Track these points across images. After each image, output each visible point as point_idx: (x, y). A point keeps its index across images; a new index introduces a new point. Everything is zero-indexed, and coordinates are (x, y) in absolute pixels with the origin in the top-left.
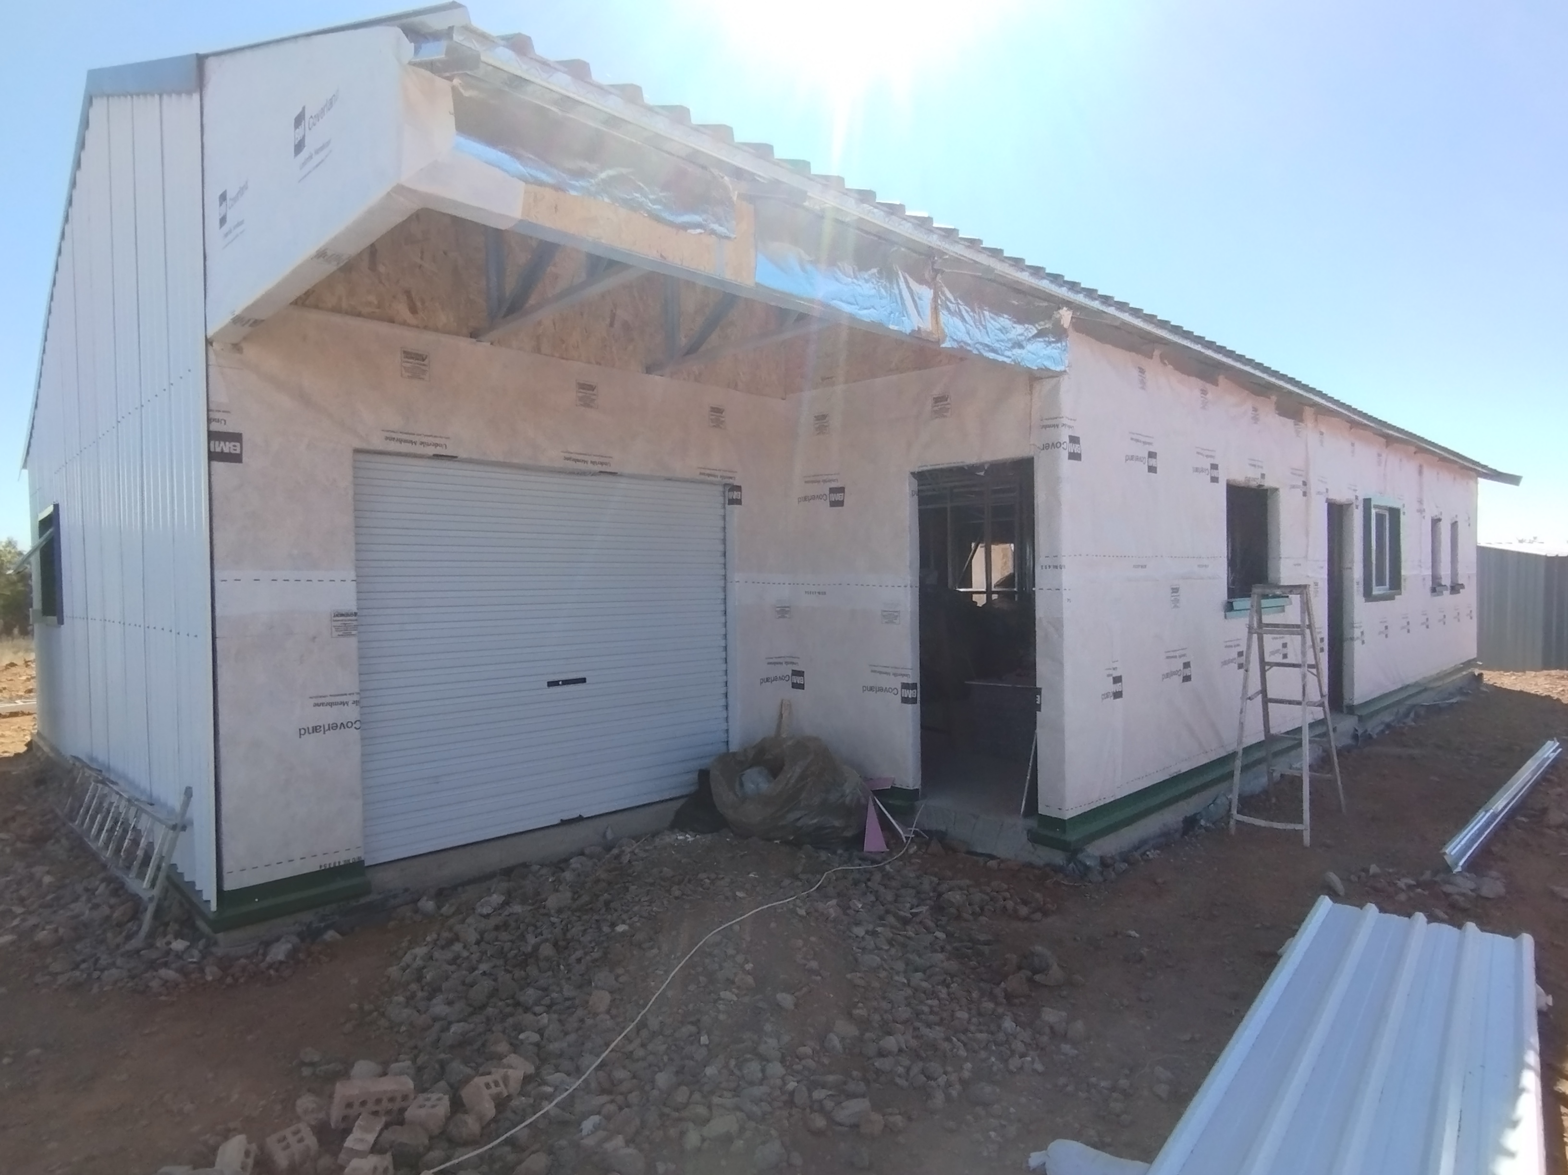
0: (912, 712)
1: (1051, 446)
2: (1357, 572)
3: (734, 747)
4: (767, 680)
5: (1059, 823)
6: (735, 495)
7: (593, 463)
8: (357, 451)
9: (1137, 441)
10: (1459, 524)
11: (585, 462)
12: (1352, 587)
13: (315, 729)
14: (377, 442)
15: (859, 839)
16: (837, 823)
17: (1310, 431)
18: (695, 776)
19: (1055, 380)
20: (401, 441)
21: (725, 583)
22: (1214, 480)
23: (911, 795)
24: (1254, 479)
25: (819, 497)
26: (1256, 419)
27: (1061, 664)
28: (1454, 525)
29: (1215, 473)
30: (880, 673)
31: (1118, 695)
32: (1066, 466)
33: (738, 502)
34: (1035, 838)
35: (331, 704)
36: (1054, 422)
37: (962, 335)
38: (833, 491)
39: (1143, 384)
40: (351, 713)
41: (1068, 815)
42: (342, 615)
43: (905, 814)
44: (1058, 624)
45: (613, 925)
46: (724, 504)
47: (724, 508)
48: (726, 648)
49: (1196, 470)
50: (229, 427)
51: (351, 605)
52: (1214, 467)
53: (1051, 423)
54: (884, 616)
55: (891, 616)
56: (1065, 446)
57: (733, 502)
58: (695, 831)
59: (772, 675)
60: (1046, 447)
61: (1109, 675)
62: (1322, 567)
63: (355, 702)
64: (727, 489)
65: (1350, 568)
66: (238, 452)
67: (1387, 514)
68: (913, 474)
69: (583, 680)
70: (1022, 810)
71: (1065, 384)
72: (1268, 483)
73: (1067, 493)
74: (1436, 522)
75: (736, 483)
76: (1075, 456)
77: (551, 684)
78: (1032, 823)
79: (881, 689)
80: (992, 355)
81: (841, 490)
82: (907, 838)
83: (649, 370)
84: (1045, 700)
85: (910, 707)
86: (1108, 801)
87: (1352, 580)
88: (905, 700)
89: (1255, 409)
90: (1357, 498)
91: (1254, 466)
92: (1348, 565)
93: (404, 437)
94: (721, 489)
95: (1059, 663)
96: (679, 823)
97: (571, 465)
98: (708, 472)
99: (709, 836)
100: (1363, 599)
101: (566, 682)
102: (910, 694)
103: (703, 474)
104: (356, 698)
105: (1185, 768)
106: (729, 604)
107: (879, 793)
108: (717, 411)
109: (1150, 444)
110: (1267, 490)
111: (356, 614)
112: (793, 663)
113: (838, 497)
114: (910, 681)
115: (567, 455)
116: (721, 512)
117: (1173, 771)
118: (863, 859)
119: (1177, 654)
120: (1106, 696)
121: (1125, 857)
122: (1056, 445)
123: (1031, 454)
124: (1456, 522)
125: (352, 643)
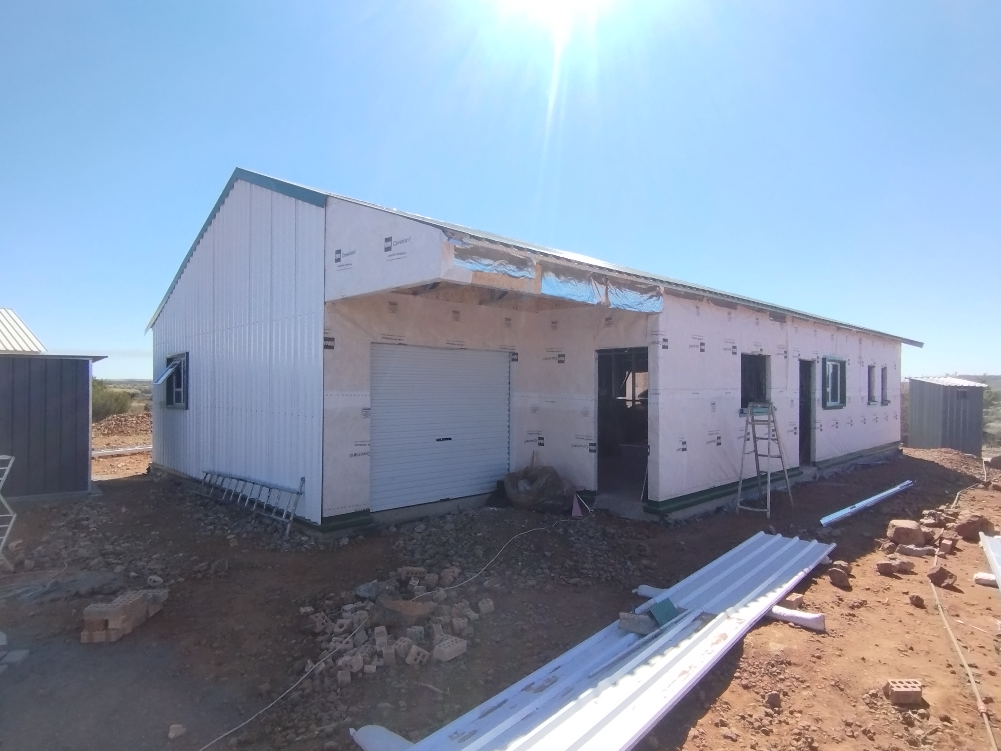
0: (594, 456)
1: (655, 343)
2: (818, 394)
3: (512, 470)
4: (527, 441)
5: (657, 503)
6: (515, 357)
7: (458, 345)
8: (372, 343)
9: (695, 338)
10: (888, 368)
11: (454, 344)
12: (815, 402)
13: (355, 455)
14: (379, 340)
15: (570, 511)
16: (560, 503)
17: (789, 326)
18: (495, 484)
19: (656, 315)
20: (387, 338)
21: (510, 397)
22: (734, 353)
23: (593, 493)
24: (756, 352)
25: (553, 358)
26: (757, 324)
27: (658, 436)
28: (884, 370)
29: (735, 350)
30: (580, 438)
31: (684, 450)
32: (661, 352)
33: (516, 360)
34: (646, 510)
35: (361, 445)
36: (656, 333)
37: (616, 303)
38: (559, 356)
39: (698, 314)
40: (367, 449)
41: (661, 500)
42: (365, 409)
43: (590, 502)
44: (657, 418)
45: (476, 534)
46: (510, 361)
47: (510, 362)
48: (509, 426)
49: (725, 349)
50: (330, 336)
51: (368, 406)
52: (734, 347)
53: (655, 333)
54: (582, 413)
55: (585, 413)
56: (660, 343)
57: (513, 360)
58: (497, 507)
59: (530, 439)
60: (653, 343)
61: (680, 441)
62: (796, 393)
63: (369, 445)
64: (511, 354)
65: (815, 393)
66: (333, 345)
67: (839, 364)
68: (596, 351)
69: (450, 439)
70: (641, 499)
71: (661, 317)
72: (764, 353)
73: (661, 363)
74: (870, 369)
75: (516, 352)
76: (665, 347)
77: (438, 440)
78: (645, 504)
79: (580, 446)
80: (629, 309)
81: (564, 356)
82: (591, 512)
83: (481, 303)
84: (651, 450)
85: (593, 454)
86: (679, 496)
87: (815, 399)
88: (591, 451)
89: (757, 319)
90: (818, 357)
91: (756, 345)
92: (812, 391)
93: (389, 337)
94: (508, 354)
95: (657, 434)
96: (489, 503)
97: (449, 346)
98: (504, 347)
99: (504, 509)
100: (822, 409)
101: (444, 439)
102: (593, 448)
103: (501, 348)
104: (369, 443)
105: (718, 484)
106: (511, 405)
107: (578, 493)
108: (508, 319)
109: (701, 339)
110: (765, 356)
111: (370, 409)
112: (539, 434)
113: (562, 359)
114: (593, 442)
115: (448, 342)
116: (508, 364)
117: (711, 485)
118: (572, 519)
119: (714, 432)
120: (679, 450)
121: (688, 521)
122: (657, 343)
123: (647, 346)
124: (885, 368)
125: (368, 420)
